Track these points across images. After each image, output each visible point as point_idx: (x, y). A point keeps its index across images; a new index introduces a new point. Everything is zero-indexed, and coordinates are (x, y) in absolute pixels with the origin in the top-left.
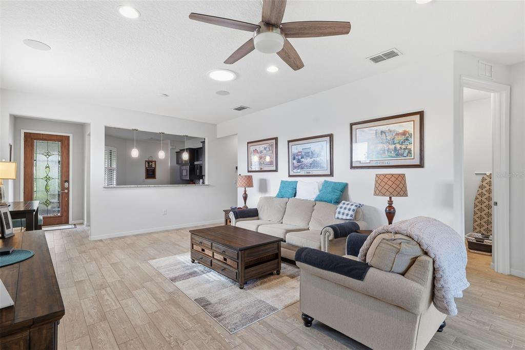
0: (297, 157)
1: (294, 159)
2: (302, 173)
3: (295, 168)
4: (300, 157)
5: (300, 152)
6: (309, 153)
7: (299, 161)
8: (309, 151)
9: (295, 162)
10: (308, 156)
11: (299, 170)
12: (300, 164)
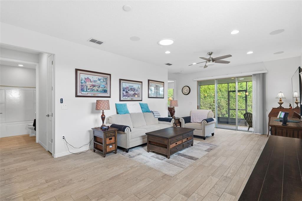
0: (125, 90)
1: (124, 91)
2: (129, 99)
3: (124, 96)
4: (127, 91)
5: (127, 87)
6: (132, 88)
7: (127, 92)
8: (132, 87)
9: (124, 92)
10: (132, 90)
11: (126, 98)
12: (127, 94)
